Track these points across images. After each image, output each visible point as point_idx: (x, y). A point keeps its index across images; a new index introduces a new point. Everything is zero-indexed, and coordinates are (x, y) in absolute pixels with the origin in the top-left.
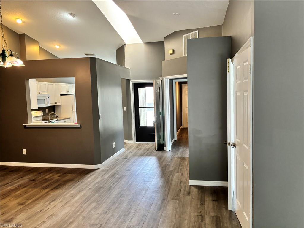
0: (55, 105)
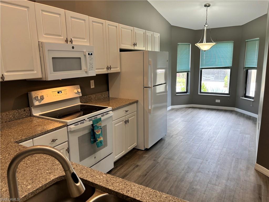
0: (106, 72)
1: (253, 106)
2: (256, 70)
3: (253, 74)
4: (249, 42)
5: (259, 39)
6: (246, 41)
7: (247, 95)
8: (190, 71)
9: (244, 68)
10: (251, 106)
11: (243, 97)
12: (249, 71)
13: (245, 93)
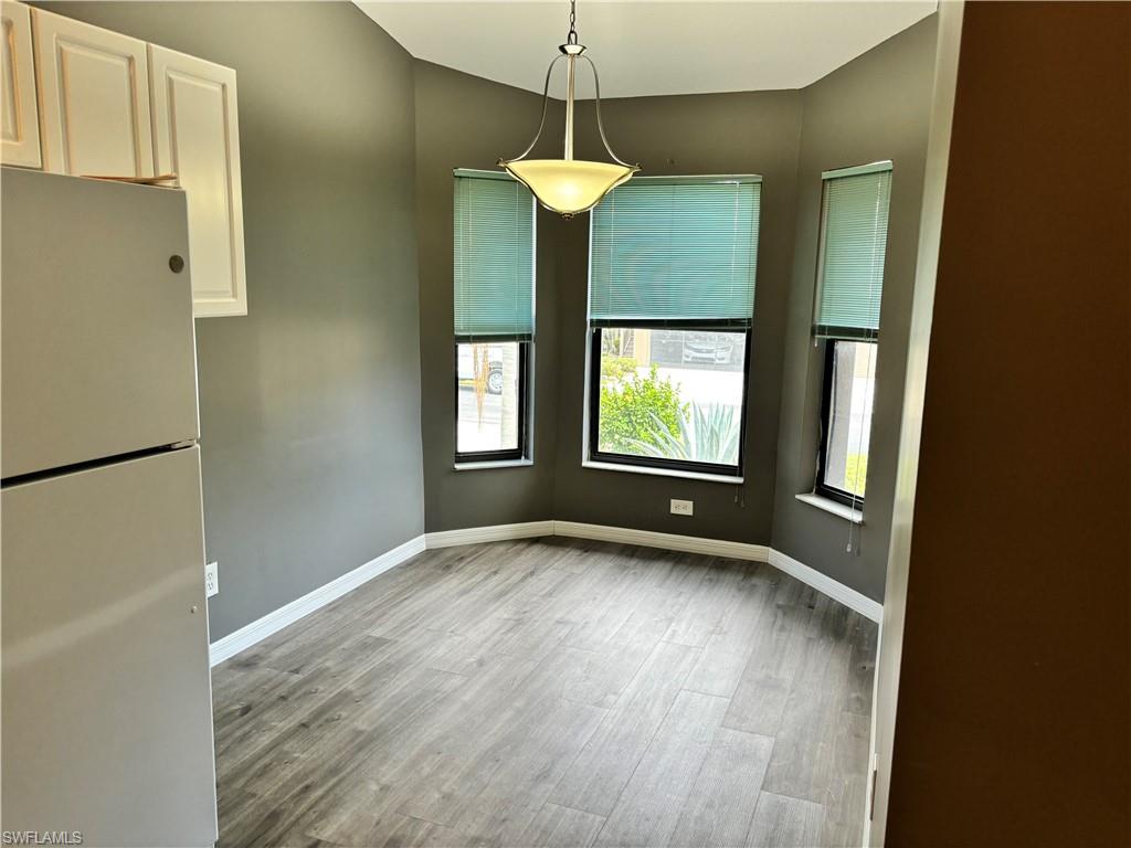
1: (859, 552)
2: (875, 346)
3: (859, 365)
4: (839, 183)
5: (891, 167)
6: (826, 175)
7: (829, 481)
8: (534, 333)
9: (813, 333)
10: (849, 550)
11: (808, 492)
12: (842, 348)
13: (818, 468)
